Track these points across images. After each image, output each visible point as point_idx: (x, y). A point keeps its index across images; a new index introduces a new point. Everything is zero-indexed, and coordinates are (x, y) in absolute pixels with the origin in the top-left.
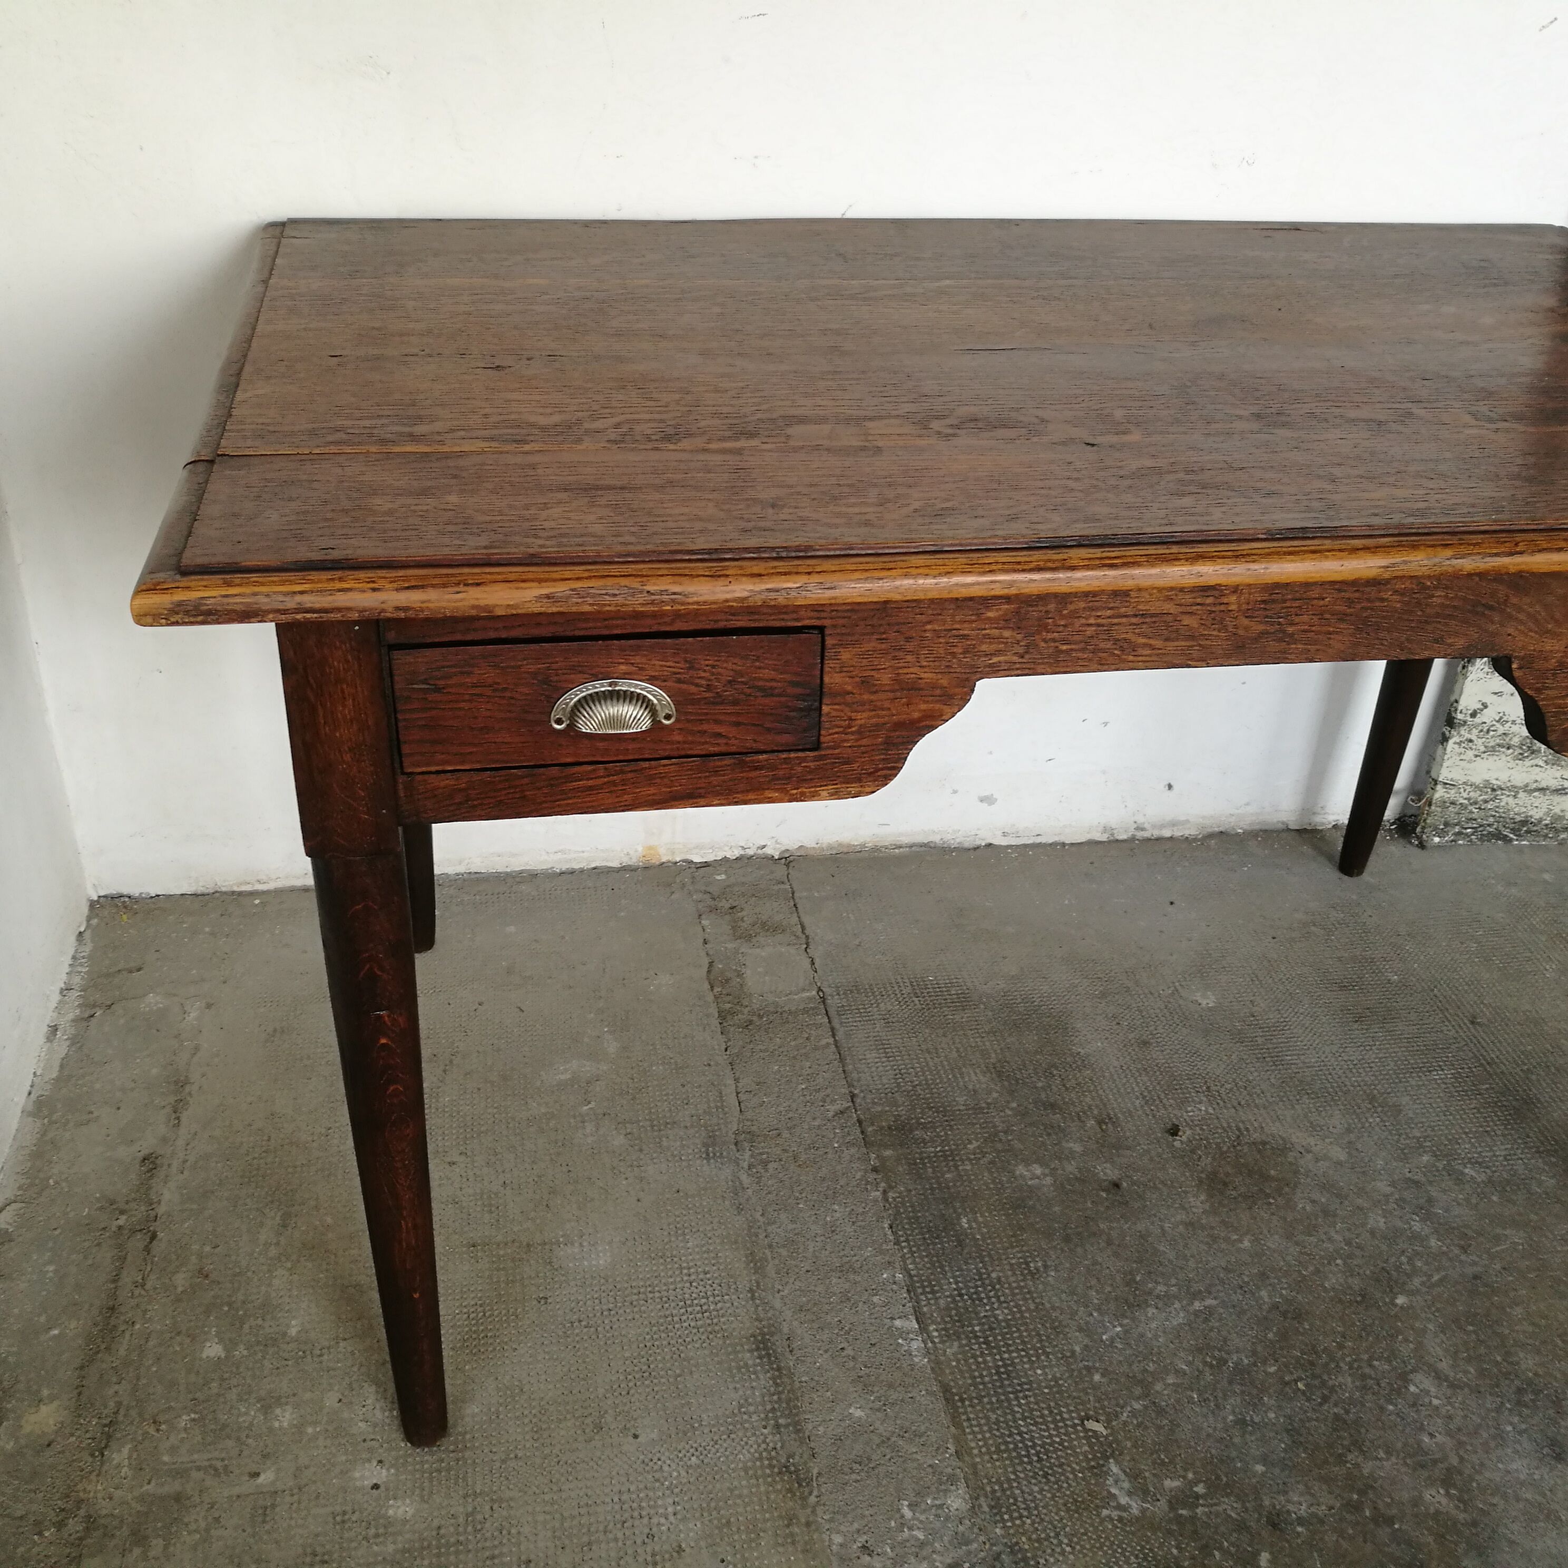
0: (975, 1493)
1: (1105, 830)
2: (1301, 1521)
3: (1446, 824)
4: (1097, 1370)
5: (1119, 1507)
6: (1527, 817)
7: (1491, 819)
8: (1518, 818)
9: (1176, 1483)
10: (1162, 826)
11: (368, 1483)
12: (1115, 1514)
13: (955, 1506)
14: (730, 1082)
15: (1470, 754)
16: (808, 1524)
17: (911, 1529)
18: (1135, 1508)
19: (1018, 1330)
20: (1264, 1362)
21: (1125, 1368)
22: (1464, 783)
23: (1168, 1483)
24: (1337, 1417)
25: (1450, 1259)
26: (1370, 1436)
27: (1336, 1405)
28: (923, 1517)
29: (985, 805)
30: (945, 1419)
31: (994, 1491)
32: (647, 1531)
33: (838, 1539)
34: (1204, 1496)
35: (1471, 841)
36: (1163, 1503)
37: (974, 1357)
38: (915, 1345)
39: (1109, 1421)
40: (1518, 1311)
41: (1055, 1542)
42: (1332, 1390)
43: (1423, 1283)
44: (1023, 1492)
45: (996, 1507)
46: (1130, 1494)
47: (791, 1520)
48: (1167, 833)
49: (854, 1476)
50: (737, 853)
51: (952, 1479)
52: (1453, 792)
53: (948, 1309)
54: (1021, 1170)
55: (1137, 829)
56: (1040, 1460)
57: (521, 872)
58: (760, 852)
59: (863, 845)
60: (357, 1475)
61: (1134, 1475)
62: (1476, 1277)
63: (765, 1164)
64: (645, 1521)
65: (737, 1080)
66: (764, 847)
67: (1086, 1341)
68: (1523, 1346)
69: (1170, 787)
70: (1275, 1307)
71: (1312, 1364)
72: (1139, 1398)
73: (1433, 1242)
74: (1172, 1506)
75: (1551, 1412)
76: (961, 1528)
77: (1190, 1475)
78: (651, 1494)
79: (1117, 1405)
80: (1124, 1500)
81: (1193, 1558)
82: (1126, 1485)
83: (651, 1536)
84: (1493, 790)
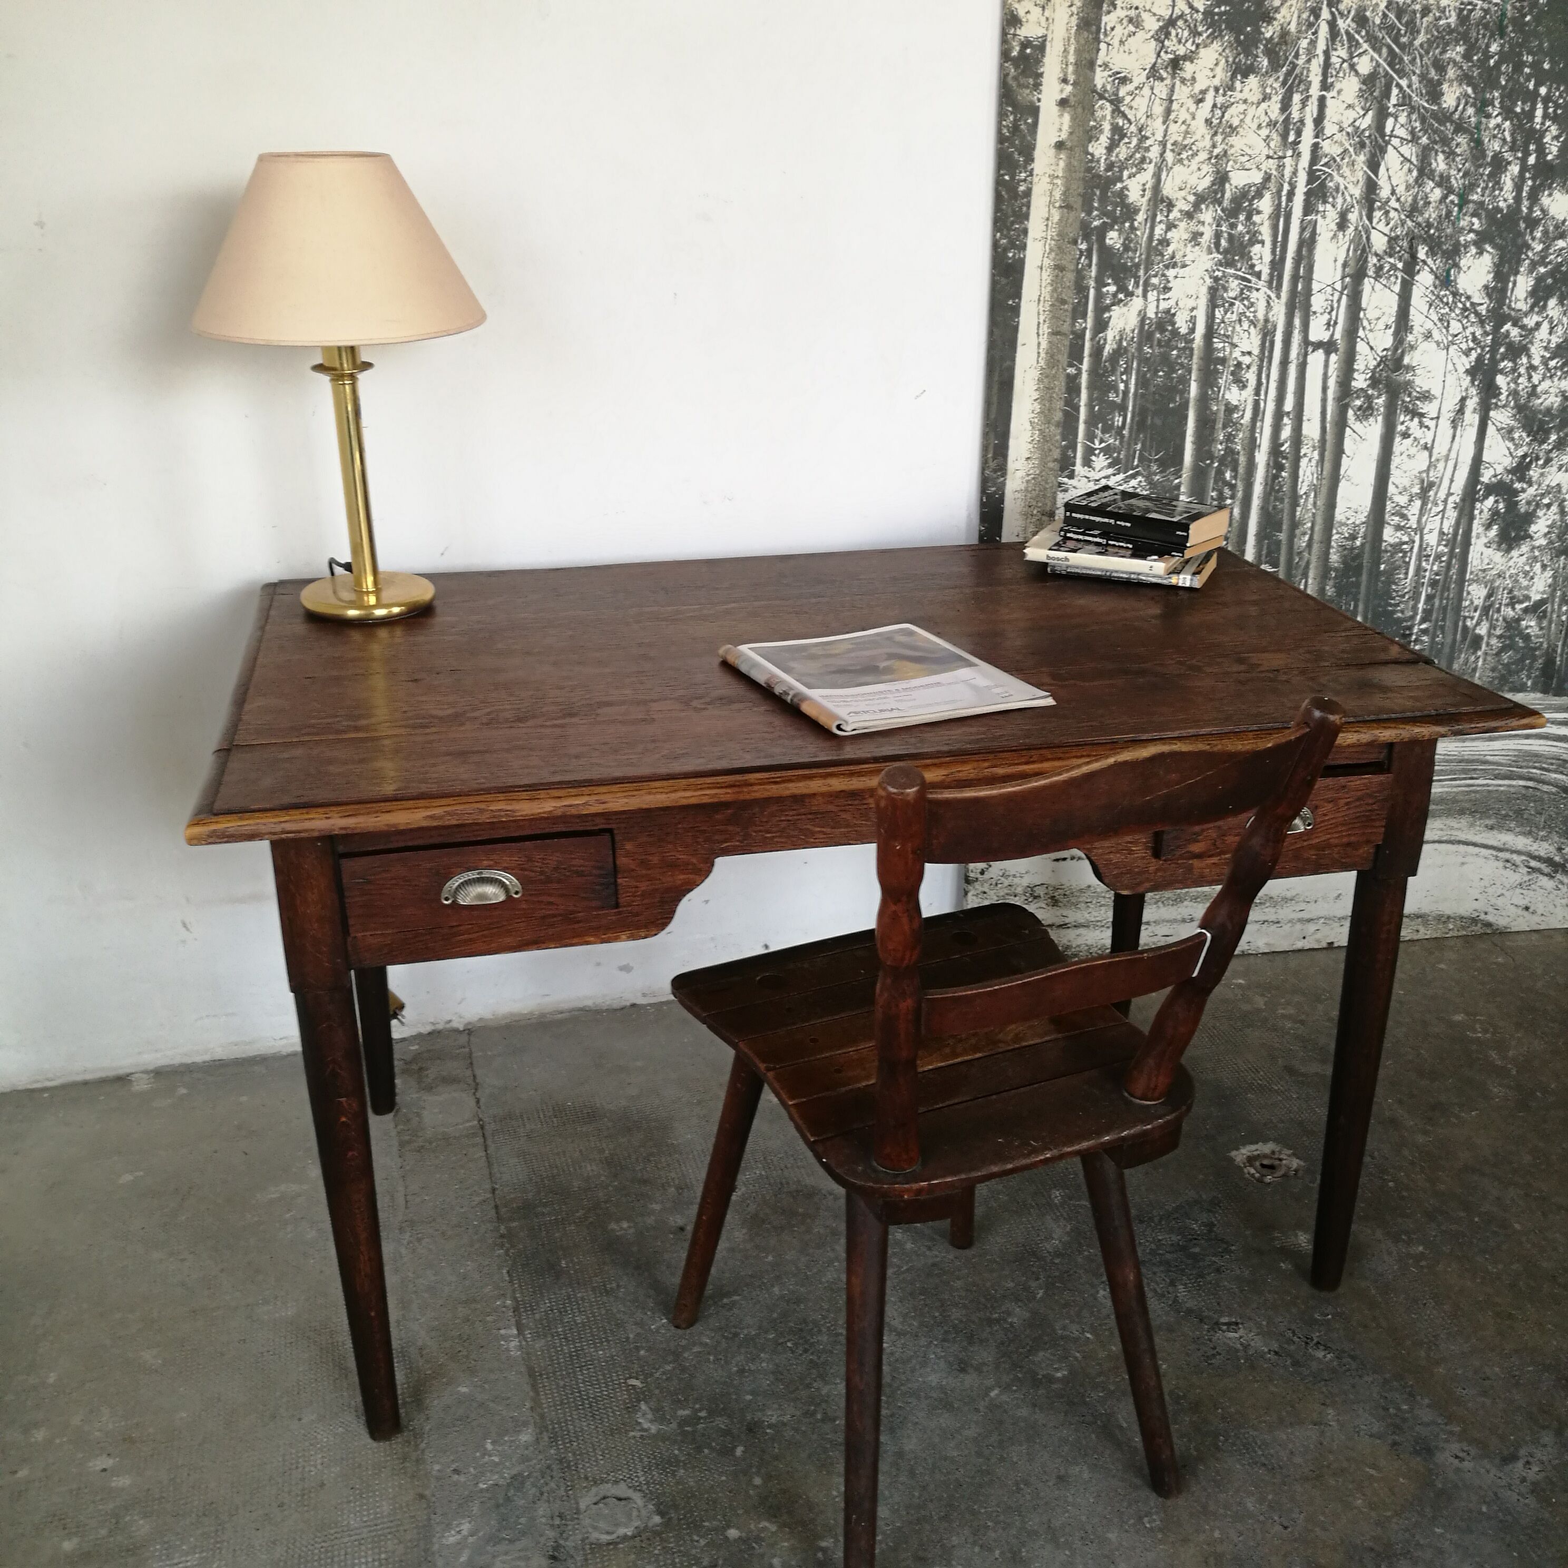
0: (542, 1428)
2: (770, 1426)
4: (643, 1348)
5: (643, 1430)
9: (687, 1412)
11: (98, 1468)
12: (638, 1434)
13: (524, 1439)
14: (401, 1189)
16: (417, 1461)
17: (490, 1456)
18: (654, 1429)
19: (590, 1328)
20: (766, 1332)
21: (664, 1346)
23: (681, 1413)
24: (811, 1361)
25: (918, 1255)
26: (832, 1371)
27: (812, 1354)
28: (500, 1449)
29: (623, 973)
30: (527, 1388)
31: (554, 1428)
32: (300, 1476)
33: (437, 1467)
34: (705, 1418)
36: (674, 1425)
37: (555, 1347)
38: (512, 1344)
39: (646, 1378)
40: (959, 1284)
41: (592, 1454)
42: (812, 1345)
43: (894, 1273)
44: (575, 1427)
45: (554, 1439)
46: (651, 1421)
47: (405, 1458)
49: (455, 1429)
50: (429, 1028)
51: (525, 1424)
53: (541, 1319)
54: (613, 1226)
56: (591, 1407)
57: (255, 1057)
58: (448, 1026)
59: (531, 1013)
60: (91, 1464)
61: (655, 1411)
62: (934, 1265)
63: (419, 1240)
64: (300, 1470)
65: (406, 1187)
66: (450, 1021)
67: (639, 1330)
68: (956, 1305)
70: (782, 1297)
71: (801, 1330)
72: (670, 1362)
73: (909, 1246)
74: (680, 1425)
75: (965, 1344)
76: (526, 1452)
77: (697, 1406)
78: (306, 1454)
79: (654, 1368)
80: (646, 1425)
81: (689, 1454)
82: (650, 1416)
83: (303, 1479)
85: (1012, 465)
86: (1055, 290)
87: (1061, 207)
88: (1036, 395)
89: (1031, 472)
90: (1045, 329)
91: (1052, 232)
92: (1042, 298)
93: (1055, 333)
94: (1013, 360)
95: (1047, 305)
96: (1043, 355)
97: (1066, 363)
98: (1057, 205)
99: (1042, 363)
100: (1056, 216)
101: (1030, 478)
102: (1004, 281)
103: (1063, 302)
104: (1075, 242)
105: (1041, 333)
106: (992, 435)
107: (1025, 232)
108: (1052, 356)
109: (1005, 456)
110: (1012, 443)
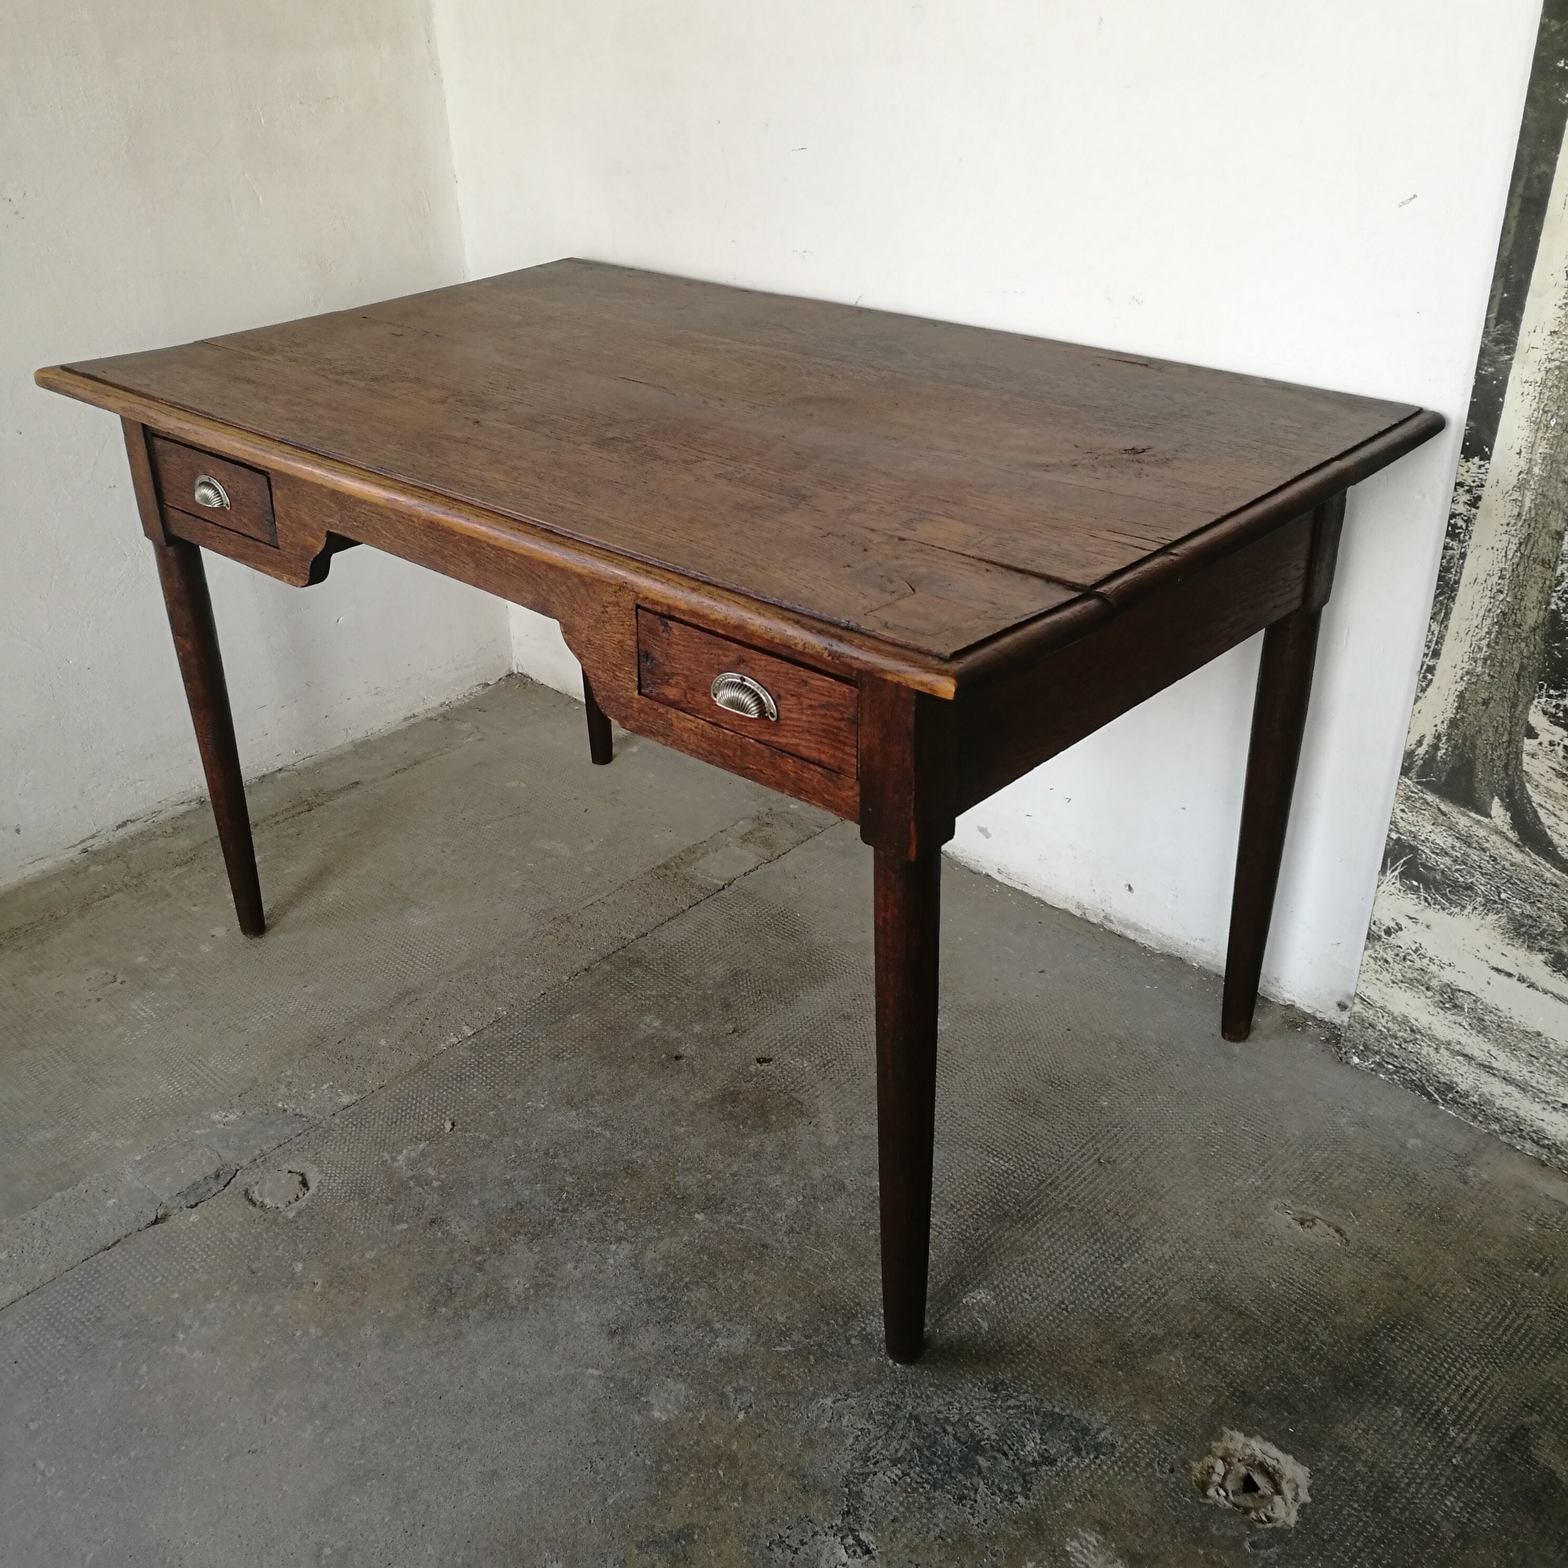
0: (359, 1103)
1: (1079, 906)
2: (446, 1232)
3: (1365, 1046)
4: (499, 1111)
5: (394, 1159)
6: (1452, 1082)
7: (1414, 1066)
8: (1443, 1080)
9: (432, 1173)
10: (1127, 926)
12: (387, 1158)
13: (343, 1100)
15: (1386, 977)
16: (291, 1060)
17: (315, 1092)
18: (399, 1164)
19: (503, 1070)
20: (572, 1174)
21: (510, 1121)
22: (1381, 1007)
23: (429, 1170)
28: (326, 1093)
29: (983, 836)
30: (404, 1071)
31: (366, 1109)
32: (247, 1016)
33: (289, 1073)
34: (431, 1187)
35: (1393, 1079)
36: (410, 1173)
37: (465, 1063)
38: (453, 1040)
41: (347, 1143)
44: (374, 1119)
45: (354, 1114)
46: (408, 1158)
47: (290, 1054)
48: (1131, 935)
51: (362, 1092)
52: (1371, 1012)
53: (495, 1039)
54: (649, 1018)
55: (1105, 917)
56: (404, 1116)
61: (422, 1154)
63: (549, 934)
64: (254, 1013)
65: (609, 895)
67: (519, 1098)
68: (713, 1288)
69: (1130, 889)
70: (630, 1162)
71: (592, 1195)
72: (490, 1135)
74: (413, 1177)
75: (656, 1319)
76: (330, 1108)
77: (444, 1176)
79: (476, 1129)
80: (401, 1158)
81: (379, 1198)
82: (413, 1154)
84: (1412, 1031)
85: (1524, 338)
89: (1556, 356)
94: (1553, 163)
101: (1552, 365)
106: (1500, 285)
109: (1516, 323)
110: (1531, 301)
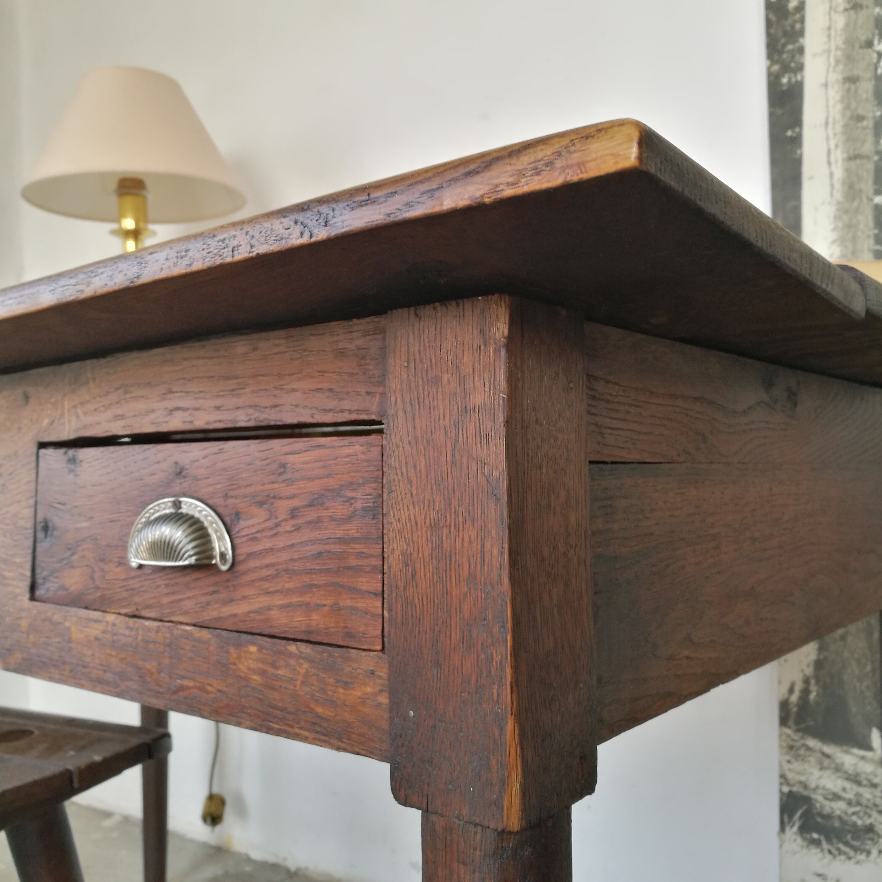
86: (847, 107)
87: (846, 10)
88: (834, 236)
90: (839, 156)
91: (838, 41)
92: (831, 121)
93: (853, 157)
94: (799, 198)
95: (839, 128)
96: (838, 186)
97: (871, 192)
98: (841, 8)
99: (838, 196)
100: (840, 21)
102: (779, 111)
103: (860, 118)
104: (869, 44)
105: (833, 159)
107: (801, 50)
108: (851, 186)
